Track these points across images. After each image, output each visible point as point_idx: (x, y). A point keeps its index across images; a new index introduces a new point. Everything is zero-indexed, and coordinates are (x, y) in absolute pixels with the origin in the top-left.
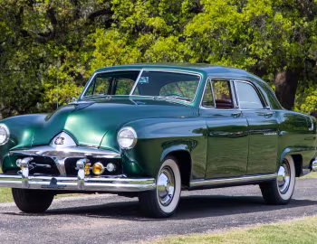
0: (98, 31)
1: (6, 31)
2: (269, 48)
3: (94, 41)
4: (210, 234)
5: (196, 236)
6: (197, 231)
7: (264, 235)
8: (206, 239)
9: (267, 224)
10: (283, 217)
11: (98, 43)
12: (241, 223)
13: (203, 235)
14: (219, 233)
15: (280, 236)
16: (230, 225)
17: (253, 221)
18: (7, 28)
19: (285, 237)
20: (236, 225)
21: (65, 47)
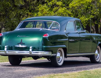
0: (40, 5)
1: (9, 5)
2: (98, 11)
3: (39, 9)
4: (65, 73)
5: (60, 74)
6: (61, 73)
7: (83, 74)
8: (63, 75)
9: (85, 70)
10: (91, 68)
11: (40, 9)
12: (77, 70)
13: (62, 74)
14: (68, 73)
15: (89, 74)
16: (73, 71)
17: (81, 69)
18: (10, 4)
19: (90, 75)
20: (75, 71)
21: (28, 11)
